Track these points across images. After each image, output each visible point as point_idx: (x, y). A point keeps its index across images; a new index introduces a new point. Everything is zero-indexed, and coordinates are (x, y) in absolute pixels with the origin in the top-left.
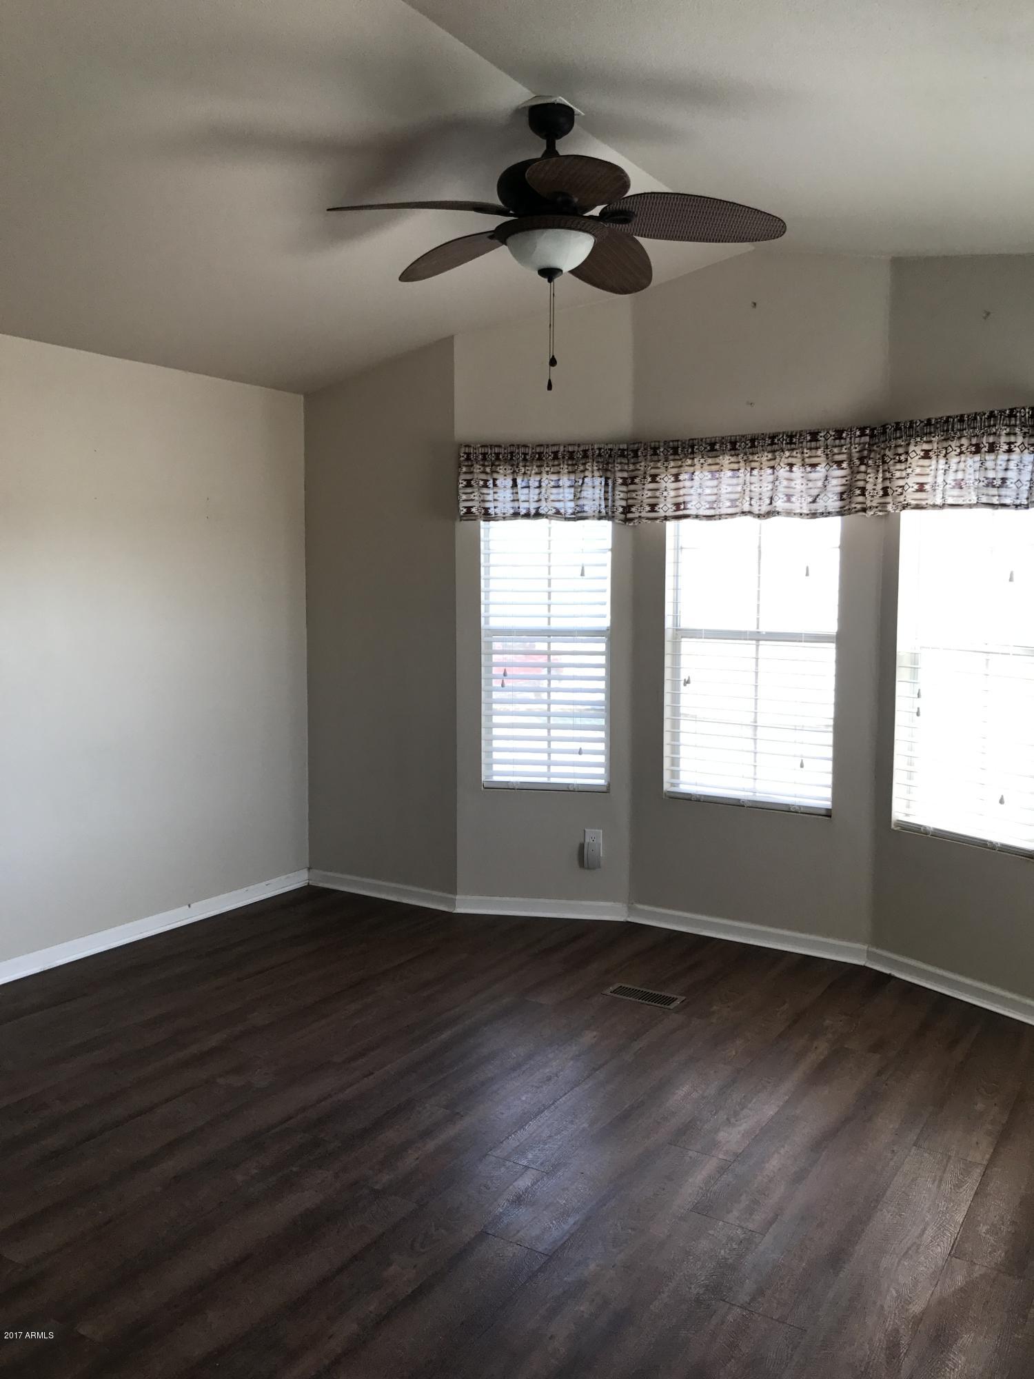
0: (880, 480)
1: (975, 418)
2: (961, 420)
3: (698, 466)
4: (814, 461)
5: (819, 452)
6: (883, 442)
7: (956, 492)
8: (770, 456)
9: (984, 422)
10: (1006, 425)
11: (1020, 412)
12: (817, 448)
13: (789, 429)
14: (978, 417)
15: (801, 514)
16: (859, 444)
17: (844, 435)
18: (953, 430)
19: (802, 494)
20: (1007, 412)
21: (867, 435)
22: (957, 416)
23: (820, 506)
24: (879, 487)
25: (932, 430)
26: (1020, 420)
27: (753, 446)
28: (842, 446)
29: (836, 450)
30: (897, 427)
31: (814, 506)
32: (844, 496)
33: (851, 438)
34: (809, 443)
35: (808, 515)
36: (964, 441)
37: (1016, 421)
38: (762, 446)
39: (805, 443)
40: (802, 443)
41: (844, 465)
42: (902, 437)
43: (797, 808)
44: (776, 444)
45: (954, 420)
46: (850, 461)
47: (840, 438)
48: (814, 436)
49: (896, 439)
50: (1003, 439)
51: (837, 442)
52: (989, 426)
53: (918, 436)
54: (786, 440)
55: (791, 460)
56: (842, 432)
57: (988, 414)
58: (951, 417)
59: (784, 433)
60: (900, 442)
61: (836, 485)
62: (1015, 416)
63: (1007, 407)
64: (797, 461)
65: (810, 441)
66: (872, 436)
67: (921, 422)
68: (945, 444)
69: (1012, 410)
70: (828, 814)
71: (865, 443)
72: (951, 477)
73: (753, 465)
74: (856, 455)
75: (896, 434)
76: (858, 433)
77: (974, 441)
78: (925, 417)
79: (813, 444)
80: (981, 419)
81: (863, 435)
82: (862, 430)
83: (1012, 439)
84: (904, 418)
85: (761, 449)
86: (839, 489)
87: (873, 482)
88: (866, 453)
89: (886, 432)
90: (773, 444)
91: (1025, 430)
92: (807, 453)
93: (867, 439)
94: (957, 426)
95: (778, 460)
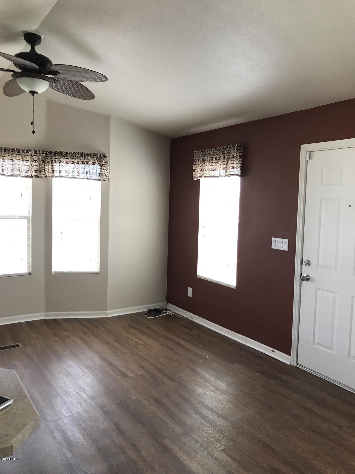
0: (50, 168)
1: (83, 154)
2: (78, 154)
4: (27, 159)
5: (29, 157)
6: (50, 156)
7: (72, 174)
8: (11, 155)
9: (86, 156)
10: (92, 157)
11: (96, 155)
12: (28, 155)
13: (18, 148)
14: (84, 154)
15: (22, 176)
16: (42, 156)
17: (37, 152)
18: (76, 156)
19: (22, 170)
20: (93, 154)
21: (44, 153)
22: (77, 153)
23: (30, 174)
24: (50, 170)
25: (69, 155)
26: (96, 157)
27: (5, 151)
28: (36, 156)
29: (34, 157)
30: (56, 152)
31: (27, 174)
32: (37, 172)
33: (39, 154)
35: (24, 177)
36: (79, 160)
37: (95, 157)
38: (8, 152)
39: (24, 153)
40: (23, 153)
41: (37, 162)
42: (58, 156)
44: (14, 152)
45: (76, 154)
46: (39, 161)
47: (36, 153)
48: (27, 151)
49: (56, 156)
50: (91, 161)
51: (35, 154)
52: (87, 157)
53: (63, 156)
54: (17, 151)
55: (19, 158)
56: (37, 151)
57: (86, 153)
58: (75, 153)
59: (16, 149)
60: (57, 157)
61: (34, 168)
62: (95, 156)
63: (92, 152)
64: (20, 158)
65: (26, 153)
66: (46, 154)
67: (64, 152)
68: (73, 160)
69: (94, 154)
70: (30, 274)
71: (44, 156)
72: (76, 170)
73: (4, 158)
74: (41, 159)
75: (56, 155)
76: (42, 152)
77: (82, 160)
78: (66, 151)
79: (27, 154)
80: (84, 155)
81: (43, 153)
82: (43, 151)
83: (94, 161)
84: (58, 150)
85: (8, 153)
86: (36, 169)
87: (48, 168)
88: (44, 159)
89: (52, 154)
90: (12, 152)
91: (97, 159)
92: (24, 156)
93: (44, 155)
94: (77, 155)
95: (14, 157)
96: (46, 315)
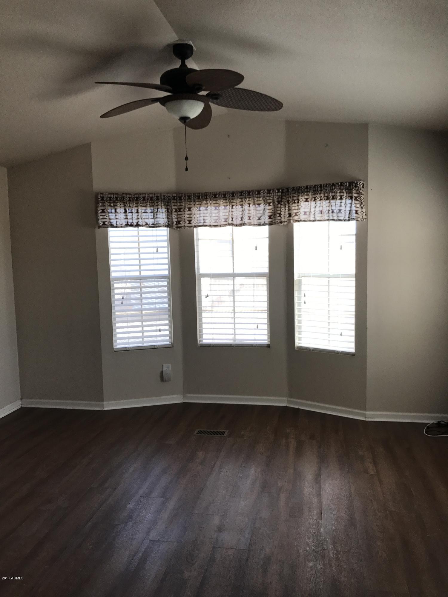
0: (287, 210)
1: (327, 186)
2: (321, 186)
3: (209, 204)
4: (259, 202)
5: (261, 199)
6: (287, 195)
7: (320, 215)
8: (240, 200)
9: (330, 187)
10: (339, 189)
11: (345, 184)
12: (260, 197)
13: (248, 189)
14: (328, 186)
15: (254, 225)
16: (277, 196)
17: (271, 192)
18: (317, 190)
19: (254, 216)
20: (340, 184)
21: (280, 192)
22: (319, 185)
23: (262, 221)
24: (287, 213)
25: (309, 190)
26: (345, 187)
27: (233, 196)
28: (270, 196)
29: (268, 198)
30: (293, 189)
31: (259, 221)
32: (272, 217)
33: (274, 193)
34: (257, 195)
35: (257, 225)
36: (322, 195)
37: (343, 187)
38: (237, 196)
39: (255, 195)
40: (254, 195)
41: (271, 204)
42: (296, 193)
43: (255, 345)
44: (243, 195)
45: (317, 187)
46: (274, 203)
47: (270, 193)
48: (259, 192)
49: (293, 194)
50: (338, 194)
51: (268, 195)
52: (332, 189)
53: (302, 193)
54: (247, 194)
55: (249, 202)
56: (270, 190)
57: (331, 184)
58: (316, 185)
59: (246, 191)
60: (295, 195)
61: (268, 213)
62: (343, 186)
63: (339, 181)
64: (251, 202)
65: (257, 194)
66: (282, 192)
67: (304, 187)
68: (314, 196)
69: (341, 183)
70: (268, 346)
71: (279, 196)
72: (318, 209)
73: (233, 204)
74: (276, 200)
75: (293, 192)
76: (277, 191)
77: (326, 195)
78: (305, 185)
79: (258, 196)
80: (329, 186)
81: (279, 192)
82: (278, 190)
83: (342, 194)
84: (297, 185)
85: (236, 197)
86: (270, 214)
87: (284, 211)
88: (280, 199)
89: (289, 191)
90: (241, 195)
91: (347, 191)
92: (256, 199)
93: (280, 194)
94: (319, 189)
95: (244, 202)
96: (289, 402)
